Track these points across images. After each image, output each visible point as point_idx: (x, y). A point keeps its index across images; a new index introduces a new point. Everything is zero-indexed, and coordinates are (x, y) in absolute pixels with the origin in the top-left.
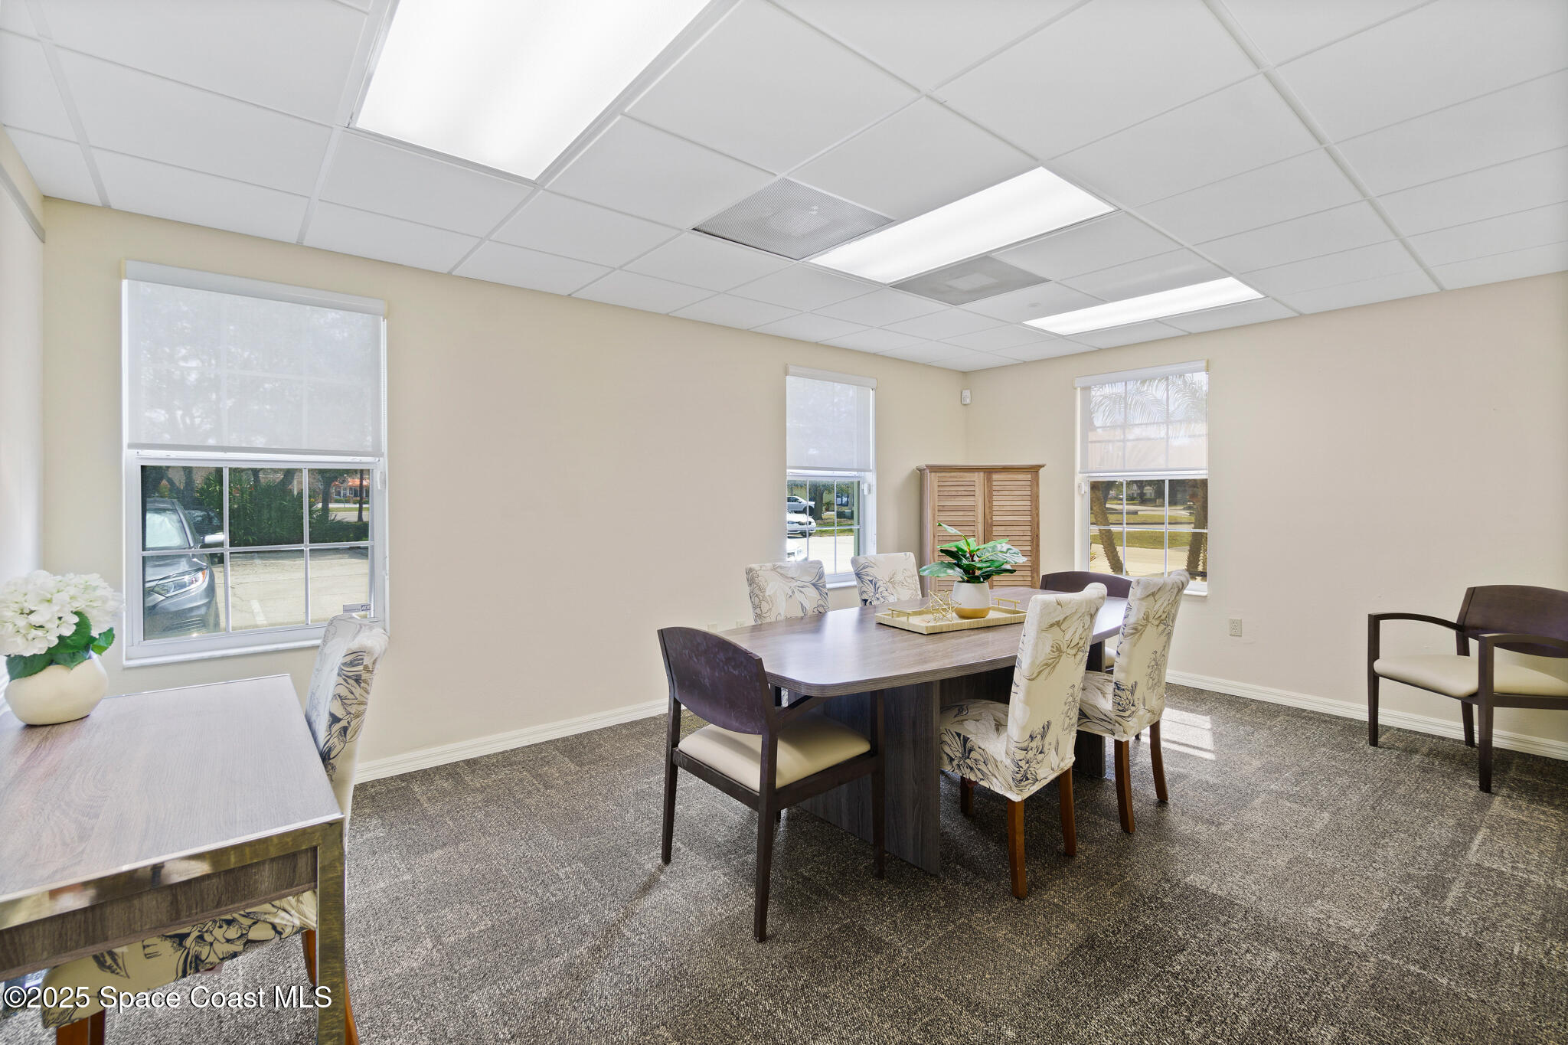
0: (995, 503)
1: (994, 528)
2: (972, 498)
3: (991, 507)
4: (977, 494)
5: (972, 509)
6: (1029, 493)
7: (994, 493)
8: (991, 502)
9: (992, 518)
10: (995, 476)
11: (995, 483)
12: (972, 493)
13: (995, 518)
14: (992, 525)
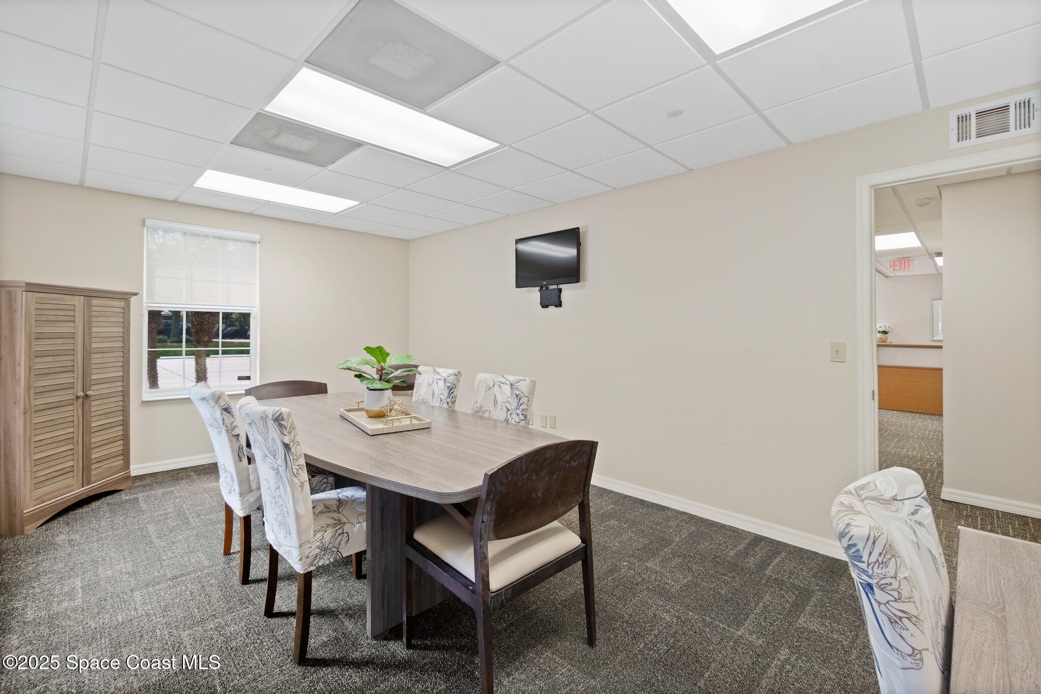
0: (94, 330)
1: (93, 356)
2: (72, 324)
3: (90, 333)
4: (77, 319)
5: (72, 336)
6: (121, 320)
7: (93, 319)
8: (90, 327)
9: (90, 346)
10: (95, 302)
11: (94, 309)
12: (72, 319)
13: (93, 345)
14: (91, 353)
